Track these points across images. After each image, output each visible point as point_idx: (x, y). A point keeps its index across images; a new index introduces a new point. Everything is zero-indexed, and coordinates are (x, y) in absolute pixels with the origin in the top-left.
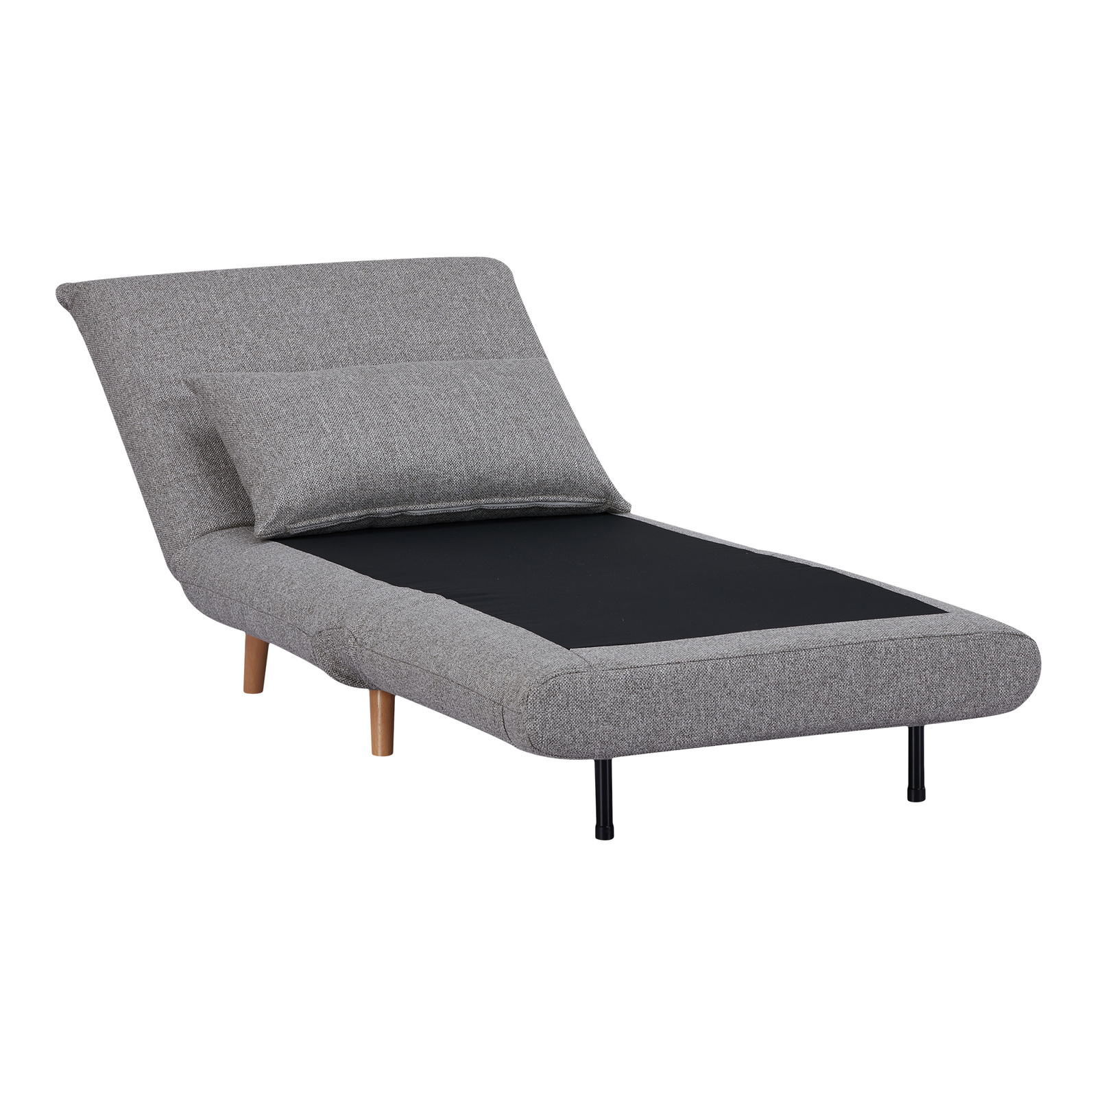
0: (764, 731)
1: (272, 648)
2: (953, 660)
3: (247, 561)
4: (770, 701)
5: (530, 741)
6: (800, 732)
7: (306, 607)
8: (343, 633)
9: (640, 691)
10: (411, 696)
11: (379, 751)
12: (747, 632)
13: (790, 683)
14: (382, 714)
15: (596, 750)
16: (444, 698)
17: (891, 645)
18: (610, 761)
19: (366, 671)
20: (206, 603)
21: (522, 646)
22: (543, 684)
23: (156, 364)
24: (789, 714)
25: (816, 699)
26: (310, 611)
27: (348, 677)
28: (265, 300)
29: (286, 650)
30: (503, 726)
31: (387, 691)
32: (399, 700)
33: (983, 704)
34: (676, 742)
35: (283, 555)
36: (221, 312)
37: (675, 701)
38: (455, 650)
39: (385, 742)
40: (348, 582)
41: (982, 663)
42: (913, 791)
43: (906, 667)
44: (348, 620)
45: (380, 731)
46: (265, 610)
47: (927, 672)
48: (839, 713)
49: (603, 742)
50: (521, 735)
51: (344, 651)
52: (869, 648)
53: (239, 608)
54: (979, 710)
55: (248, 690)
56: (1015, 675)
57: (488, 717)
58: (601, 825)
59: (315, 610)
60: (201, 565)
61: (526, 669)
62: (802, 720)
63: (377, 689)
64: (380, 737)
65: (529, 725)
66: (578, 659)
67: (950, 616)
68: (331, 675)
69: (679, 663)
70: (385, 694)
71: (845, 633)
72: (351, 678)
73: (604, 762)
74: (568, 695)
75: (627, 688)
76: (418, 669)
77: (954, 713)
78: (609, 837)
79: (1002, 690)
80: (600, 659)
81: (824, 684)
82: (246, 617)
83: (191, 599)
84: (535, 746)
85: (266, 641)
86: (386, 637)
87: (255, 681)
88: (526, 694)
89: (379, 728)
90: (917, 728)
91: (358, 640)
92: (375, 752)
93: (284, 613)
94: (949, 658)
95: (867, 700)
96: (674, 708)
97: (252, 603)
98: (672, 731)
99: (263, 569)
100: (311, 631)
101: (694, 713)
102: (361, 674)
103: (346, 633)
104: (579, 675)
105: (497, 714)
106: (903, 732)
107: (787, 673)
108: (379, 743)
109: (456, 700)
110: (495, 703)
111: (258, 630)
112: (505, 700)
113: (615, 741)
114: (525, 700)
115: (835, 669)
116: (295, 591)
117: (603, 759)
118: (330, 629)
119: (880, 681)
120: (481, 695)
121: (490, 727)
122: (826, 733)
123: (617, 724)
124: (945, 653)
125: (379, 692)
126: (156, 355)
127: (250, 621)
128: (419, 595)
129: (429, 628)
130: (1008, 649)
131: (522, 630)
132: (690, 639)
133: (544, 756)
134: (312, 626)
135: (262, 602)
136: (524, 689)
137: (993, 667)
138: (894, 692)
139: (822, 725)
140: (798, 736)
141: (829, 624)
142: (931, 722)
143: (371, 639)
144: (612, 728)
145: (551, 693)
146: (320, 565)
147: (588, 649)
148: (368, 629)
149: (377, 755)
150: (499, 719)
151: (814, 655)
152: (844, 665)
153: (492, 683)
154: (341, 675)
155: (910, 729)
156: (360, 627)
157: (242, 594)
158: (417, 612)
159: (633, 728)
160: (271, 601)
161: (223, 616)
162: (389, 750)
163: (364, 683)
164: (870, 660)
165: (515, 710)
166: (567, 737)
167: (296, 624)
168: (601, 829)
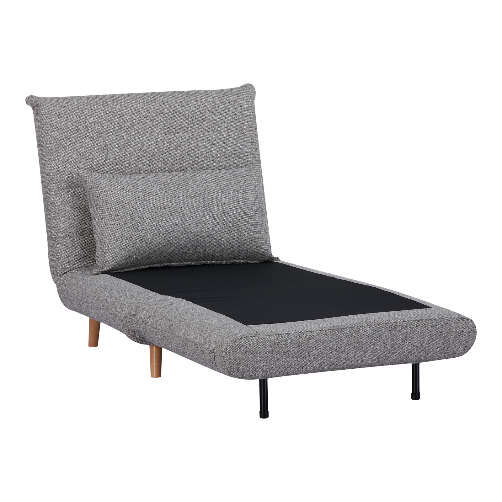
0: (342, 366)
1: (102, 325)
2: (434, 331)
3: (90, 283)
4: (345, 351)
5: (228, 370)
6: (359, 366)
7: (118, 305)
8: (137, 318)
9: (281, 346)
10: (170, 348)
11: (154, 375)
12: (334, 318)
13: (354, 342)
14: (156, 357)
15: (260, 375)
16: (186, 349)
17: (404, 325)
18: (267, 380)
19: (148, 336)
20: (70, 303)
21: (224, 324)
22: (234, 342)
23: (67, 164)
24: (354, 357)
25: (367, 350)
26: (121, 307)
27: (139, 339)
28: (129, 125)
29: (109, 325)
30: (214, 363)
31: (158, 346)
32: (164, 351)
33: (448, 352)
34: (299, 371)
35: (107, 280)
36: (105, 133)
37: (298, 351)
38: (191, 326)
39: (157, 371)
40: (139, 293)
41: (448, 332)
42: (414, 395)
43: (411, 335)
44: (139, 312)
45: (155, 365)
46: (99, 307)
47: (421, 337)
48: (378, 357)
49: (263, 371)
50: (223, 367)
51: (137, 327)
52: (393, 326)
53: (86, 305)
54: (446, 355)
55: (90, 345)
56: (464, 338)
57: (207, 358)
58: (262, 411)
59: (123, 306)
60: (68, 285)
61: (226, 335)
62: (360, 360)
63: (153, 345)
64: (154, 368)
65: (227, 363)
66: (251, 330)
67: (432, 309)
68: (131, 338)
69: (301, 332)
70: (157, 347)
71: (382, 318)
72: (141, 340)
73: (264, 380)
74: (246, 348)
75: (275, 345)
76: (173, 335)
77: (434, 357)
78: (266, 417)
79: (458, 346)
80: (262, 330)
81: (371, 343)
82: (89, 310)
83: (63, 301)
84: (230, 373)
85: (99, 321)
86: (158, 320)
87: (94, 341)
88: (226, 347)
89: (154, 364)
90: (416, 364)
91: (144, 321)
92: (152, 376)
93: (108, 308)
94: (432, 331)
95: (392, 351)
96: (298, 354)
97: (92, 303)
98: (297, 366)
99: (98, 286)
100: (121, 317)
101: (308, 357)
102: (145, 338)
103: (138, 318)
104: (251, 338)
105: (211, 357)
106: (409, 366)
107: (353, 338)
108: (154, 371)
109: (192, 350)
110: (211, 351)
111: (95, 316)
112: (215, 350)
113: (269, 370)
114: (225, 350)
115: (376, 336)
116: (113, 297)
117: (263, 379)
118: (130, 316)
119: (398, 342)
120: (204, 348)
121: (208, 363)
122: (371, 366)
123: (270, 362)
124: (430, 328)
125: (154, 346)
126: (68, 159)
127: (92, 312)
128: (173, 299)
129: (179, 316)
130: (460, 326)
131: (224, 316)
132: (306, 321)
133: (234, 377)
134: (122, 314)
135: (98, 302)
136: (225, 345)
137: (453, 334)
138: (405, 347)
139: (370, 363)
140: (358, 368)
141: (374, 313)
142: (423, 361)
143: (150, 320)
144: (267, 364)
145: (238, 347)
146: (125, 285)
147: (256, 325)
148: (149, 316)
149: (153, 377)
150: (213, 359)
151: (367, 329)
152: (381, 334)
153: (209, 342)
154: (136, 338)
155: (413, 365)
156: (145, 315)
157: (88, 299)
158: (173, 308)
159: (278, 364)
160: (102, 302)
161: (78, 309)
162: (159, 375)
163: (147, 342)
164: (394, 331)
165: (220, 355)
166: (246, 368)
167: (114, 313)
168: (262, 413)
